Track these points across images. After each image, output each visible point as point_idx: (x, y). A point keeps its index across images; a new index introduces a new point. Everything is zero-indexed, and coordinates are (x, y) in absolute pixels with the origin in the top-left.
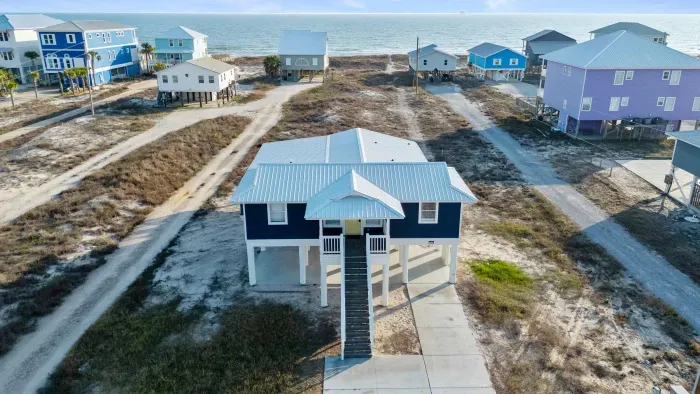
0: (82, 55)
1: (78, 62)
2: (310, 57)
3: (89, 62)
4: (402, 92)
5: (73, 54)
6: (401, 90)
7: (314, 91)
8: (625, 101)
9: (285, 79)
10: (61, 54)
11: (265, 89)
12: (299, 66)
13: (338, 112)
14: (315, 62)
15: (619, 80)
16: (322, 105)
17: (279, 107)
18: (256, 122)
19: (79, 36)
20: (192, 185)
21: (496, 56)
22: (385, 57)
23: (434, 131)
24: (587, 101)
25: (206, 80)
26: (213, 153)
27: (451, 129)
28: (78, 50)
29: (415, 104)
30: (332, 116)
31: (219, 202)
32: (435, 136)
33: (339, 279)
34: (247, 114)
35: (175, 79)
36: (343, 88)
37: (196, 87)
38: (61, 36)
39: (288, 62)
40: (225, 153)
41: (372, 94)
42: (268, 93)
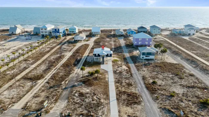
0: (59, 33)
1: (58, 34)
2: (97, 32)
3: (60, 34)
4: (113, 39)
5: (57, 33)
6: (113, 38)
7: (98, 39)
8: (141, 43)
9: (93, 36)
10: (55, 33)
11: (90, 38)
12: (95, 34)
13: (102, 43)
14: (98, 33)
15: (140, 40)
16: (100, 42)
17: (93, 42)
18: (90, 45)
19: (59, 29)
20: (86, 53)
21: (131, 32)
22: (112, 30)
23: (116, 46)
24: (136, 42)
25: (82, 38)
26: (86, 49)
27: (118, 46)
28: (58, 32)
29: (115, 41)
30: (101, 44)
31: (89, 55)
32: (116, 47)
33: (102, 60)
34: (88, 44)
35: (77, 38)
36: (103, 38)
37: (81, 39)
38: (56, 30)
39: (93, 33)
40: (88, 50)
41: (108, 39)
42: (91, 39)
